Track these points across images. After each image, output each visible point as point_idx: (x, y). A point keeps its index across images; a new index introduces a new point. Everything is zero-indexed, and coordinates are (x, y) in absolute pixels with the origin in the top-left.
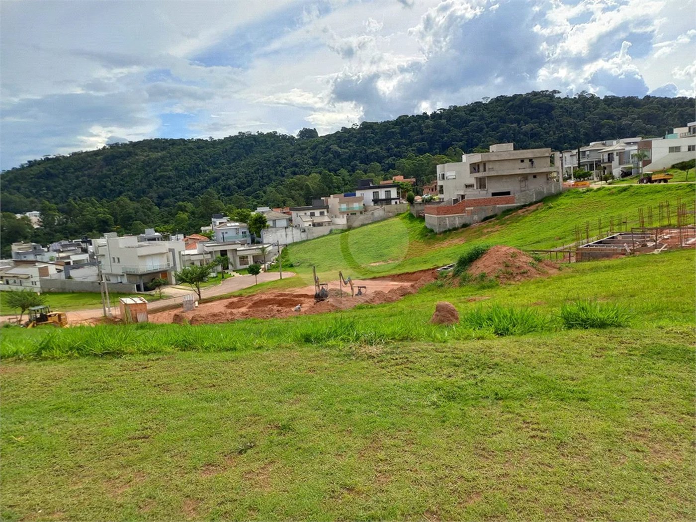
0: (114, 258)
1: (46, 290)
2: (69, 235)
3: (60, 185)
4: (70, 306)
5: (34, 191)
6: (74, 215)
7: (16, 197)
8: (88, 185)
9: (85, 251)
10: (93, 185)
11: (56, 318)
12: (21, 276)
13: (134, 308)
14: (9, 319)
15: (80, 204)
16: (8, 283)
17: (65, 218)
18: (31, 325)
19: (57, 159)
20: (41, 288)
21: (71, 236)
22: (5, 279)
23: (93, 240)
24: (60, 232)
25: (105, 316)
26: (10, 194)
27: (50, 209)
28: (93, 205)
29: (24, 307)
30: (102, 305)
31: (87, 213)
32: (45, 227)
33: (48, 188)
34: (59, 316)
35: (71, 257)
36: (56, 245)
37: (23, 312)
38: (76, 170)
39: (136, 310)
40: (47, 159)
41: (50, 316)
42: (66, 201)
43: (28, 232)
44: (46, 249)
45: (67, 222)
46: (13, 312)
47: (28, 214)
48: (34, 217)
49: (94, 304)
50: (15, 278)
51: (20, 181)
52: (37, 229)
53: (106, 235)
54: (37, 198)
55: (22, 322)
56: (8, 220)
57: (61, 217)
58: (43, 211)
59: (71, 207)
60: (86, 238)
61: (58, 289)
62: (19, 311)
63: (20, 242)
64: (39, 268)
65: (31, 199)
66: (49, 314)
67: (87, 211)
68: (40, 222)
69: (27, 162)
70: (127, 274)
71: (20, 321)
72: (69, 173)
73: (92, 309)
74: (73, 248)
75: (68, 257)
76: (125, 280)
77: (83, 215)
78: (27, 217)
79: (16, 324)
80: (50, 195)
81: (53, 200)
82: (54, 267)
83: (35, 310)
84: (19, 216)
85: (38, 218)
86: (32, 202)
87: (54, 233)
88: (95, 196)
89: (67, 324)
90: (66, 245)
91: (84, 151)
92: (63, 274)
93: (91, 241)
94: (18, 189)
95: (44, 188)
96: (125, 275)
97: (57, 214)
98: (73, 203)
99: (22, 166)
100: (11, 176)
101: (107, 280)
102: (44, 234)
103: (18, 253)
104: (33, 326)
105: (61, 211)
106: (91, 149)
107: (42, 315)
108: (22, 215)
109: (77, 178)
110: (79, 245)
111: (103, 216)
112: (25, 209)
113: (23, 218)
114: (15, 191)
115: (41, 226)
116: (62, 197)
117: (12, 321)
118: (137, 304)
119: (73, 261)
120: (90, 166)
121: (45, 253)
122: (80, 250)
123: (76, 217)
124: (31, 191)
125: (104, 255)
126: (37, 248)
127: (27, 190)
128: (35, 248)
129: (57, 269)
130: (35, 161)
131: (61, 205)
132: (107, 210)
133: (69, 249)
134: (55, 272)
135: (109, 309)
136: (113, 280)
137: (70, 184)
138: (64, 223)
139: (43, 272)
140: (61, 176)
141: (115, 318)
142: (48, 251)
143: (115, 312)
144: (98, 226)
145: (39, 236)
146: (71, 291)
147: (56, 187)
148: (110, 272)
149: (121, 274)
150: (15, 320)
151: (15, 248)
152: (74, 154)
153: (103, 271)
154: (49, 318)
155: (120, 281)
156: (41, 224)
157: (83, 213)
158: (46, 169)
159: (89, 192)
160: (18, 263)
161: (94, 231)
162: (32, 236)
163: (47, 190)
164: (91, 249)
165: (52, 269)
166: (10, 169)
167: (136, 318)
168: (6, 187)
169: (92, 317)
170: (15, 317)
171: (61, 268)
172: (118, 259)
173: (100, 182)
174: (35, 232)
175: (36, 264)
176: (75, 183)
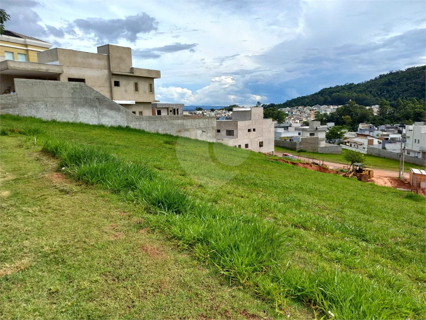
0: (416, 140)
1: (370, 153)
2: (393, 121)
3: (396, 89)
4: (379, 166)
5: (379, 93)
6: (400, 108)
7: (369, 97)
8: (414, 89)
9: (400, 132)
10: (417, 89)
11: (367, 173)
12: (358, 143)
13: (419, 177)
14: (344, 167)
15: (405, 102)
16: (351, 146)
17: (393, 110)
18: (353, 173)
19: (397, 73)
20: (367, 151)
21: (395, 121)
22: (350, 143)
23: (406, 126)
24: (389, 119)
25: (400, 177)
26: (366, 95)
27: (385, 104)
28: (413, 102)
29: (353, 162)
30: (399, 170)
31: (408, 108)
32: (380, 115)
33: (388, 91)
34: (369, 171)
35: (390, 135)
36: (383, 127)
37: (351, 164)
38: (407, 79)
39: (420, 179)
40: (391, 73)
41: (364, 170)
42: (396, 100)
43: (370, 117)
44: (377, 129)
45: (394, 112)
46: (347, 163)
47: (373, 106)
48: (376, 109)
49: (395, 168)
50: (355, 144)
51: (373, 87)
52: (376, 116)
53: (416, 123)
54: (380, 97)
55: (350, 170)
56: (361, 109)
57: (391, 110)
58: (382, 106)
59: (398, 104)
60: (403, 124)
61: (376, 154)
62: (350, 163)
63: (364, 123)
64: (368, 140)
65: (377, 98)
66: (363, 169)
67: (409, 106)
68: (378, 112)
69: (379, 76)
70: (422, 152)
71: (349, 169)
72: (402, 81)
73: (392, 171)
74: (393, 130)
75: (388, 135)
76: (420, 156)
77: (405, 109)
78: (372, 108)
79: (347, 170)
80: (388, 96)
81: (389, 99)
82: (377, 140)
83: (356, 165)
84: (368, 108)
85: (378, 109)
86: (377, 100)
87: (385, 119)
88: (417, 97)
89: (373, 177)
90: (389, 127)
91: (416, 67)
92: (381, 145)
93: (405, 126)
94: (371, 92)
95: (385, 91)
96: (421, 152)
97: (389, 107)
98: (401, 101)
99: (376, 79)
100: (369, 84)
101: (408, 153)
102: (379, 119)
103: (361, 129)
104: (354, 175)
105: (392, 106)
106: (421, 65)
107: (360, 168)
108: (370, 107)
109: (407, 85)
110: (397, 128)
111: (419, 110)
112: (372, 104)
113: (369, 109)
114: (369, 93)
115: (379, 114)
116: (395, 97)
117: (345, 168)
118: (422, 175)
119: (391, 138)
120: (417, 76)
121: (375, 131)
122: (397, 132)
123: (400, 110)
124: (377, 93)
125: (409, 137)
126: (372, 128)
127: (375, 92)
128: (371, 127)
129: (378, 142)
130: (384, 75)
131: (393, 102)
132: (422, 106)
133: (390, 130)
134: (377, 143)
135: (403, 173)
136: (412, 155)
137: (402, 89)
138: (392, 113)
139: (371, 142)
140: (397, 84)
141: (406, 180)
142: (378, 130)
143: (407, 176)
144: (414, 117)
145: (376, 120)
146: (383, 157)
147: (392, 91)
148: (411, 149)
149: (418, 151)
150: (347, 168)
151: (361, 126)
152: (409, 69)
153: (406, 148)
154: (363, 172)
155: (416, 156)
156: (379, 113)
157: (406, 108)
158: (389, 79)
159: (413, 94)
160: (358, 135)
161: (410, 120)
162: (372, 120)
163: (387, 92)
164: (404, 131)
165: (376, 142)
166: (369, 80)
167: (420, 184)
168: (365, 90)
169: (391, 176)
170: (346, 166)
171: (381, 141)
172: (419, 140)
173: (422, 87)
174: (374, 118)
175: (368, 137)
176: (405, 88)
